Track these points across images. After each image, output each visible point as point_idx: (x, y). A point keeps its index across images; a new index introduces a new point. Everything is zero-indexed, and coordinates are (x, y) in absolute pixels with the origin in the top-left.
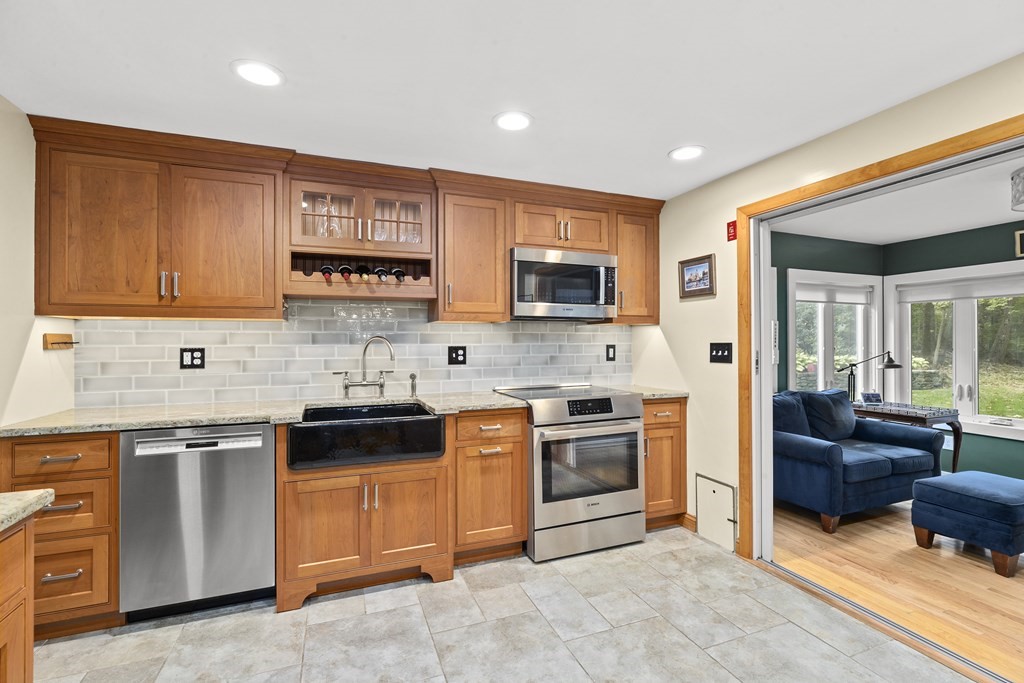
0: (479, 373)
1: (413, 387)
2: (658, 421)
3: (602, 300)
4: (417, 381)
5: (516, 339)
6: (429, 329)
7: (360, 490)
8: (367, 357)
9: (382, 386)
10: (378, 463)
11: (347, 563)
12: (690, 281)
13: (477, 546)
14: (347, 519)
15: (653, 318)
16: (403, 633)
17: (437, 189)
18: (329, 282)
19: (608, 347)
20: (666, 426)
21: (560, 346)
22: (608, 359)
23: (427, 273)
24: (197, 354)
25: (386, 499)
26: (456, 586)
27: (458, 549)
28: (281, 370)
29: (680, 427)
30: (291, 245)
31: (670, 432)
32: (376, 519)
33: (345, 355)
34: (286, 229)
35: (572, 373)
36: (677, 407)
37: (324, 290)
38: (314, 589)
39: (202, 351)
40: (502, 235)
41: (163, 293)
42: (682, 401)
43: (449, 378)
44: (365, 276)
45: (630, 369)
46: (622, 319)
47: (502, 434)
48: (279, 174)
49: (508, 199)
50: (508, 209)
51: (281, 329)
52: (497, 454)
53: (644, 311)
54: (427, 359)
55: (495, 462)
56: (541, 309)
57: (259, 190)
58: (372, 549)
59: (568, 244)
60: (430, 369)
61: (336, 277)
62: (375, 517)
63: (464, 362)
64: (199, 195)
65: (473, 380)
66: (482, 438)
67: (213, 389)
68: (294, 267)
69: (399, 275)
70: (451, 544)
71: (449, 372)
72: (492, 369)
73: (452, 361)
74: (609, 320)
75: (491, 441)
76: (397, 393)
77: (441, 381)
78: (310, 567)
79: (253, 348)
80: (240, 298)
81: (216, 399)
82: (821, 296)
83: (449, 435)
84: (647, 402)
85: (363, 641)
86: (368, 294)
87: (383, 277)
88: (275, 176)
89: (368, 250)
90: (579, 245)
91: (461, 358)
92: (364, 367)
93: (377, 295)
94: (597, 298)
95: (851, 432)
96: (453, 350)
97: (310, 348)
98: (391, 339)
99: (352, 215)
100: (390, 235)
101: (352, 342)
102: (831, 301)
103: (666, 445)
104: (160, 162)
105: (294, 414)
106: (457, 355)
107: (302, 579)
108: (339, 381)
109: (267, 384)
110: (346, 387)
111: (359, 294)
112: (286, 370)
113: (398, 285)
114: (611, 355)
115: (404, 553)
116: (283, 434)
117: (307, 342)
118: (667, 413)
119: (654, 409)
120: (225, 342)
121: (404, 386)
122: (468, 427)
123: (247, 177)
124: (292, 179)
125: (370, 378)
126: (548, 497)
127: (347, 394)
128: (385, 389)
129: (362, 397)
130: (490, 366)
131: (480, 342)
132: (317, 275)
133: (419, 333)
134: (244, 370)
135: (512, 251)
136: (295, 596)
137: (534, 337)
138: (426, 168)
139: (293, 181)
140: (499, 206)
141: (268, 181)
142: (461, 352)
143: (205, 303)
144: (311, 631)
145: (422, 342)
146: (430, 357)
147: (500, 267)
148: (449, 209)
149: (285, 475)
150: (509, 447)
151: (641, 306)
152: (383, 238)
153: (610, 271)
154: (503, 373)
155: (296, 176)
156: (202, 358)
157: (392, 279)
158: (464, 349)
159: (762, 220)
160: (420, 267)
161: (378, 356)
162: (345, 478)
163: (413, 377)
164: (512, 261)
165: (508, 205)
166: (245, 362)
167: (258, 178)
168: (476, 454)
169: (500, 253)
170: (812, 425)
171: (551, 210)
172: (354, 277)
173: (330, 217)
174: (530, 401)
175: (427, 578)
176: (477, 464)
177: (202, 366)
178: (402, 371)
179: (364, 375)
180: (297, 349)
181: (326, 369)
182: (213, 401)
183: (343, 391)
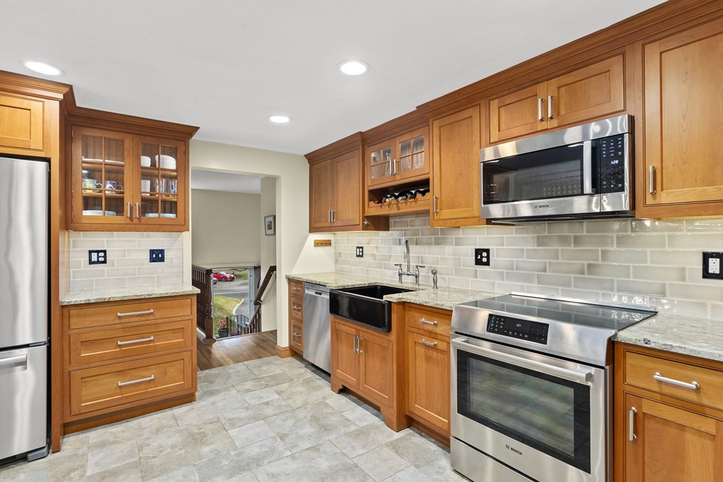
0: (501, 276)
5: (541, 242)
21: (603, 252)
43: (476, 276)
54: (460, 259)
60: (462, 267)
63: (487, 264)
65: (496, 282)
71: (476, 271)
72: (513, 272)
73: (479, 262)
77: (470, 279)
91: (485, 260)
96: (478, 252)
106: (482, 257)
130: (512, 269)
131: (503, 245)
133: (454, 237)
137: (564, 240)
142: (485, 254)
145: (457, 244)
146: (462, 258)
154: (528, 278)
158: (488, 251)
163: (434, 272)
165: (483, 108)
179: (408, 267)
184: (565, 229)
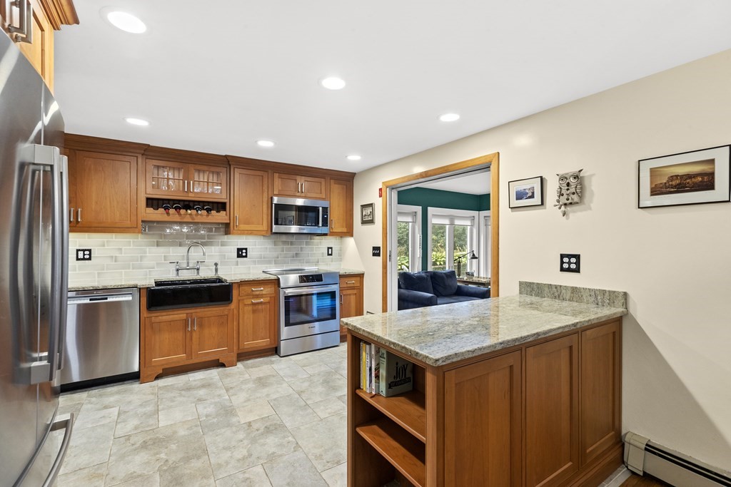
0: (255, 262)
1: (216, 270)
2: (348, 285)
3: (320, 225)
4: (219, 267)
5: (275, 244)
6: (226, 238)
7: (186, 321)
8: (190, 254)
9: (198, 269)
10: (196, 307)
11: (179, 358)
12: (365, 215)
13: (251, 350)
14: (179, 335)
15: (350, 233)
16: (209, 385)
17: (230, 165)
18: (168, 214)
19: (328, 248)
20: (353, 288)
21: (301, 248)
22: (329, 255)
23: (224, 209)
24: (87, 252)
25: (201, 326)
26: (238, 368)
27: (240, 352)
28: (138, 261)
29: (360, 289)
30: (146, 193)
31: (355, 291)
32: (195, 336)
33: (177, 253)
34: (143, 186)
35: (308, 262)
36: (358, 279)
37: (166, 218)
38: (161, 372)
39: (90, 250)
40: (266, 190)
41: (72, 220)
42: (361, 276)
43: (237, 265)
44: (189, 211)
45: (341, 260)
46: (333, 234)
47: (264, 292)
48: (140, 156)
49: (270, 171)
50: (270, 176)
51: (138, 239)
52: (261, 303)
53: (344, 230)
55: (260, 307)
56: (294, 229)
57: (128, 164)
58: (193, 351)
59: (303, 195)
60: (226, 260)
61: (172, 211)
62: (194, 334)
63: (246, 256)
64: (92, 167)
65: (251, 266)
66: (253, 295)
67: (96, 272)
68: (148, 206)
69: (209, 210)
70: (235, 348)
71: (237, 262)
72: (263, 260)
73: (239, 256)
74: (325, 235)
75: (257, 296)
76: (207, 273)
77: (233, 267)
78: (159, 360)
79: (121, 249)
80: (116, 223)
81: (98, 277)
82: (446, 222)
83: (235, 292)
84: (342, 276)
85: (189, 389)
86: (191, 221)
87: (199, 212)
88: (137, 157)
89: (191, 197)
90: (309, 195)
91: (244, 254)
92: (188, 259)
93: (196, 221)
94: (318, 223)
95: (454, 291)
96: (239, 250)
97: (155, 249)
98: (204, 244)
99: (181, 178)
100: (203, 188)
101: (180, 245)
102: (452, 224)
103: (353, 298)
104: (70, 149)
105: (150, 283)
106: (242, 253)
107: (154, 366)
108: (173, 268)
109: (129, 269)
110: (178, 270)
111: (185, 220)
112: (141, 261)
113: (207, 216)
114: (330, 253)
115: (210, 352)
116: (144, 293)
117: (153, 246)
118: (352, 281)
119: (346, 280)
120: (104, 246)
121: (211, 270)
122: (245, 289)
123: (121, 157)
124: (146, 158)
125: (191, 265)
126: (288, 324)
127: (178, 274)
128: (200, 271)
129: (186, 275)
130: (261, 258)
131: (255, 246)
132: (161, 210)
133: (220, 241)
134: (115, 261)
135: (272, 198)
136: (150, 375)
137: (284, 243)
138: (224, 154)
139: (147, 160)
140: (265, 175)
141: (133, 160)
142: (244, 251)
143: (96, 225)
144: (160, 388)
145: (222, 245)
146: (226, 254)
147: (265, 206)
148: (237, 175)
149: (145, 314)
150: (267, 299)
151: (343, 227)
152: (198, 191)
153: (325, 210)
154: (269, 262)
155: (149, 157)
156: (90, 255)
157: (204, 212)
158: (246, 249)
159: (393, 189)
160: (221, 206)
161: (196, 253)
162: (178, 315)
163: (216, 264)
164: (272, 204)
165: (270, 174)
166: (116, 257)
167: (127, 158)
168: (250, 303)
169: (265, 199)
170: (434, 288)
171: (293, 177)
172: (183, 211)
173: (168, 179)
174: (279, 276)
175: (223, 365)
176: (250, 308)
177: (90, 259)
178: (210, 261)
179: (188, 263)
180: (148, 249)
181: (165, 260)
182: (97, 279)
183: (175, 272)
184: (284, 238)
